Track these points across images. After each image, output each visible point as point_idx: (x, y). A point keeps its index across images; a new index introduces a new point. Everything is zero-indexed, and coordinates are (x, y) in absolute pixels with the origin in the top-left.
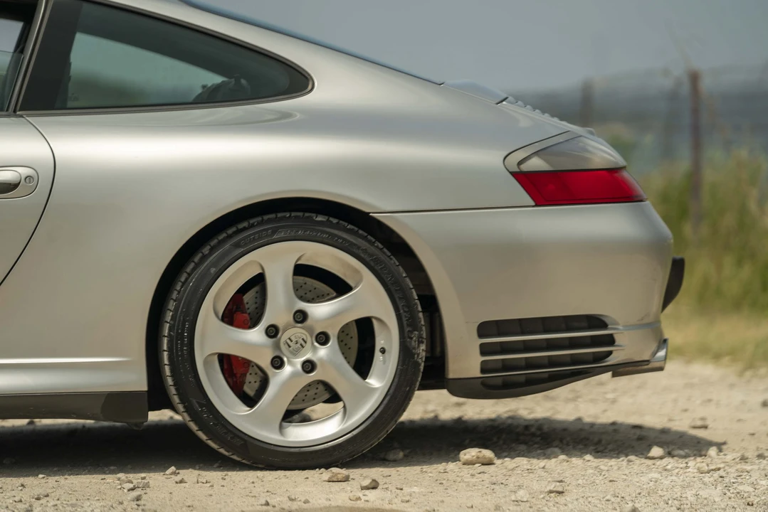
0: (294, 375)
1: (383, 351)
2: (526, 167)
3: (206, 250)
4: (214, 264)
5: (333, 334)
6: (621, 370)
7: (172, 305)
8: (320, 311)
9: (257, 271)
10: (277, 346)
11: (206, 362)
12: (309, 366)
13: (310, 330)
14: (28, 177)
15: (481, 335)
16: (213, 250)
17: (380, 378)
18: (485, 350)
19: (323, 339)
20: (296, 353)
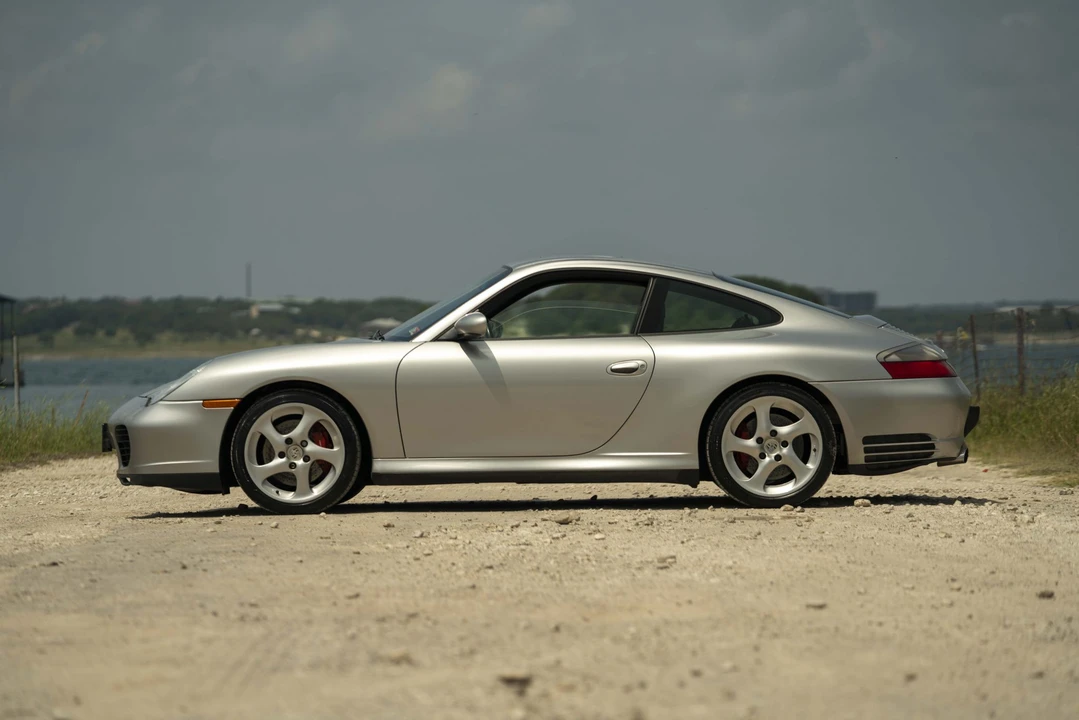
0: (770, 462)
1: (815, 450)
2: (888, 360)
3: (727, 401)
4: (731, 407)
5: (790, 441)
6: (943, 462)
7: (711, 427)
8: (784, 430)
9: (751, 411)
10: (762, 448)
11: (727, 456)
12: (778, 458)
13: (778, 440)
14: (642, 365)
15: (864, 443)
16: (730, 400)
17: (814, 463)
18: (866, 450)
19: (785, 444)
20: (772, 452)
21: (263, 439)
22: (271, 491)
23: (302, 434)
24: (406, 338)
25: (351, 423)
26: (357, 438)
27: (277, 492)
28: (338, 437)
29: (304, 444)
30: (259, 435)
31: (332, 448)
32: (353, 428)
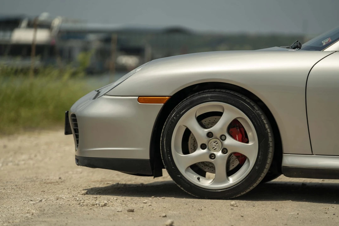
21: (188, 133)
22: (192, 177)
23: (221, 129)
24: (319, 48)
25: (265, 122)
26: (270, 135)
27: (199, 179)
28: (253, 133)
29: (223, 138)
30: (184, 129)
31: (248, 142)
32: (267, 126)
